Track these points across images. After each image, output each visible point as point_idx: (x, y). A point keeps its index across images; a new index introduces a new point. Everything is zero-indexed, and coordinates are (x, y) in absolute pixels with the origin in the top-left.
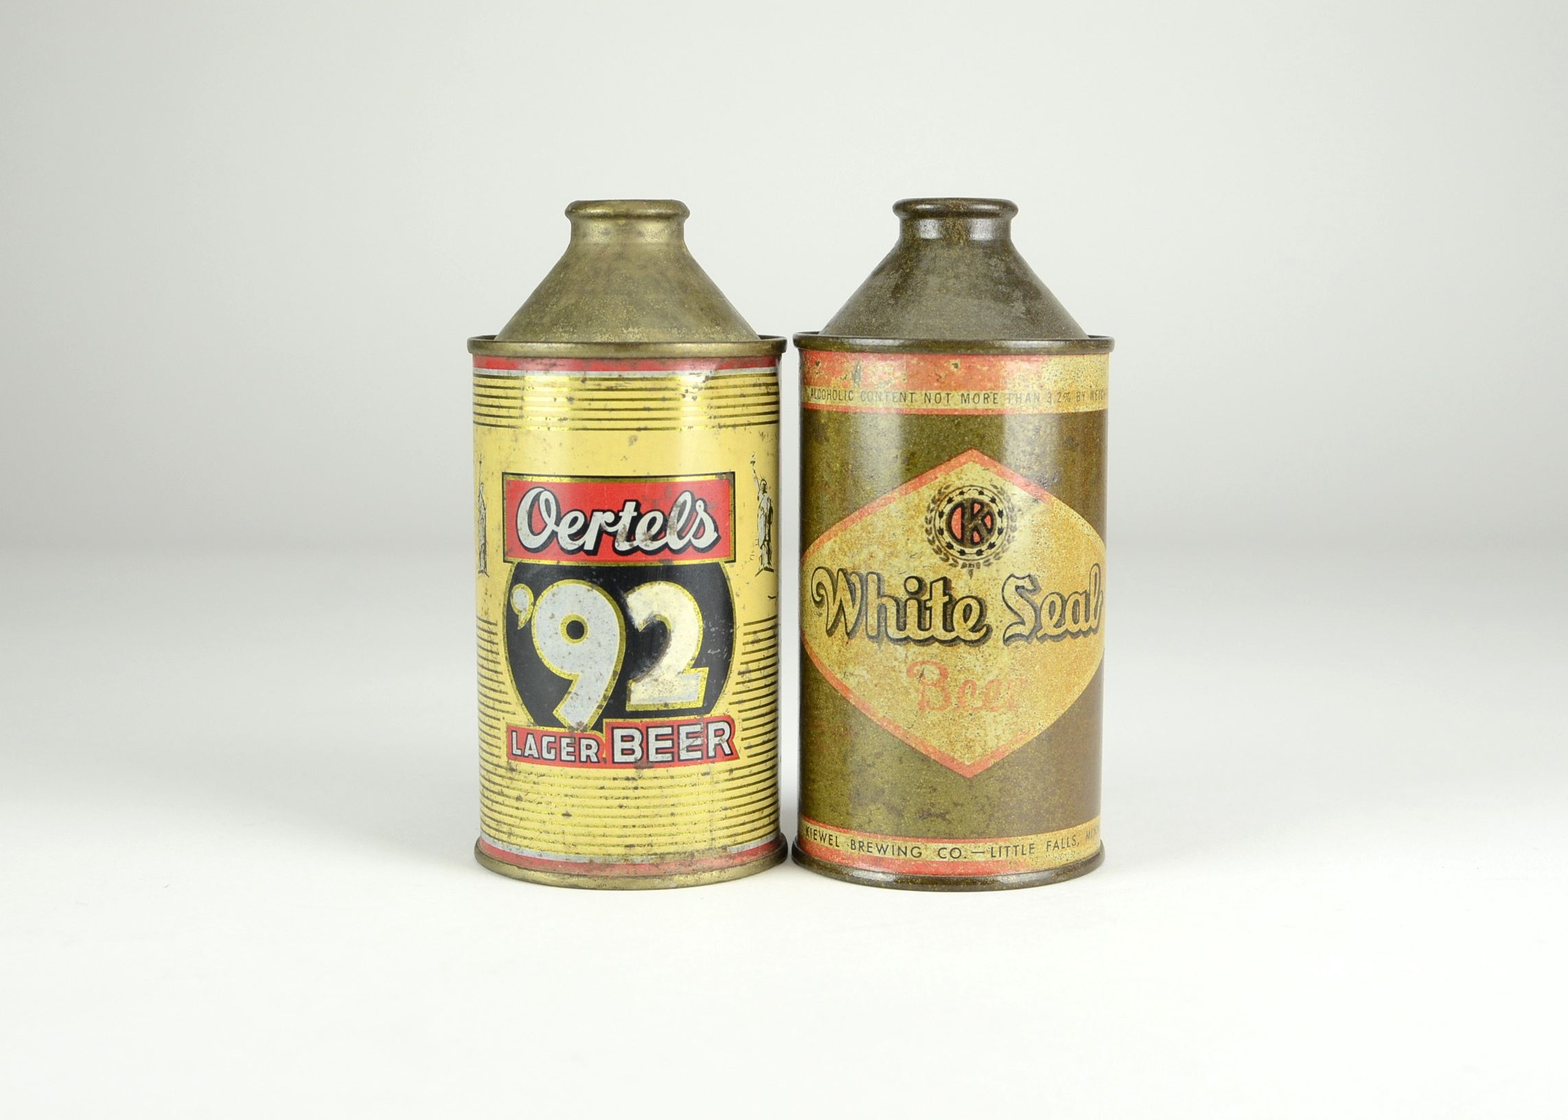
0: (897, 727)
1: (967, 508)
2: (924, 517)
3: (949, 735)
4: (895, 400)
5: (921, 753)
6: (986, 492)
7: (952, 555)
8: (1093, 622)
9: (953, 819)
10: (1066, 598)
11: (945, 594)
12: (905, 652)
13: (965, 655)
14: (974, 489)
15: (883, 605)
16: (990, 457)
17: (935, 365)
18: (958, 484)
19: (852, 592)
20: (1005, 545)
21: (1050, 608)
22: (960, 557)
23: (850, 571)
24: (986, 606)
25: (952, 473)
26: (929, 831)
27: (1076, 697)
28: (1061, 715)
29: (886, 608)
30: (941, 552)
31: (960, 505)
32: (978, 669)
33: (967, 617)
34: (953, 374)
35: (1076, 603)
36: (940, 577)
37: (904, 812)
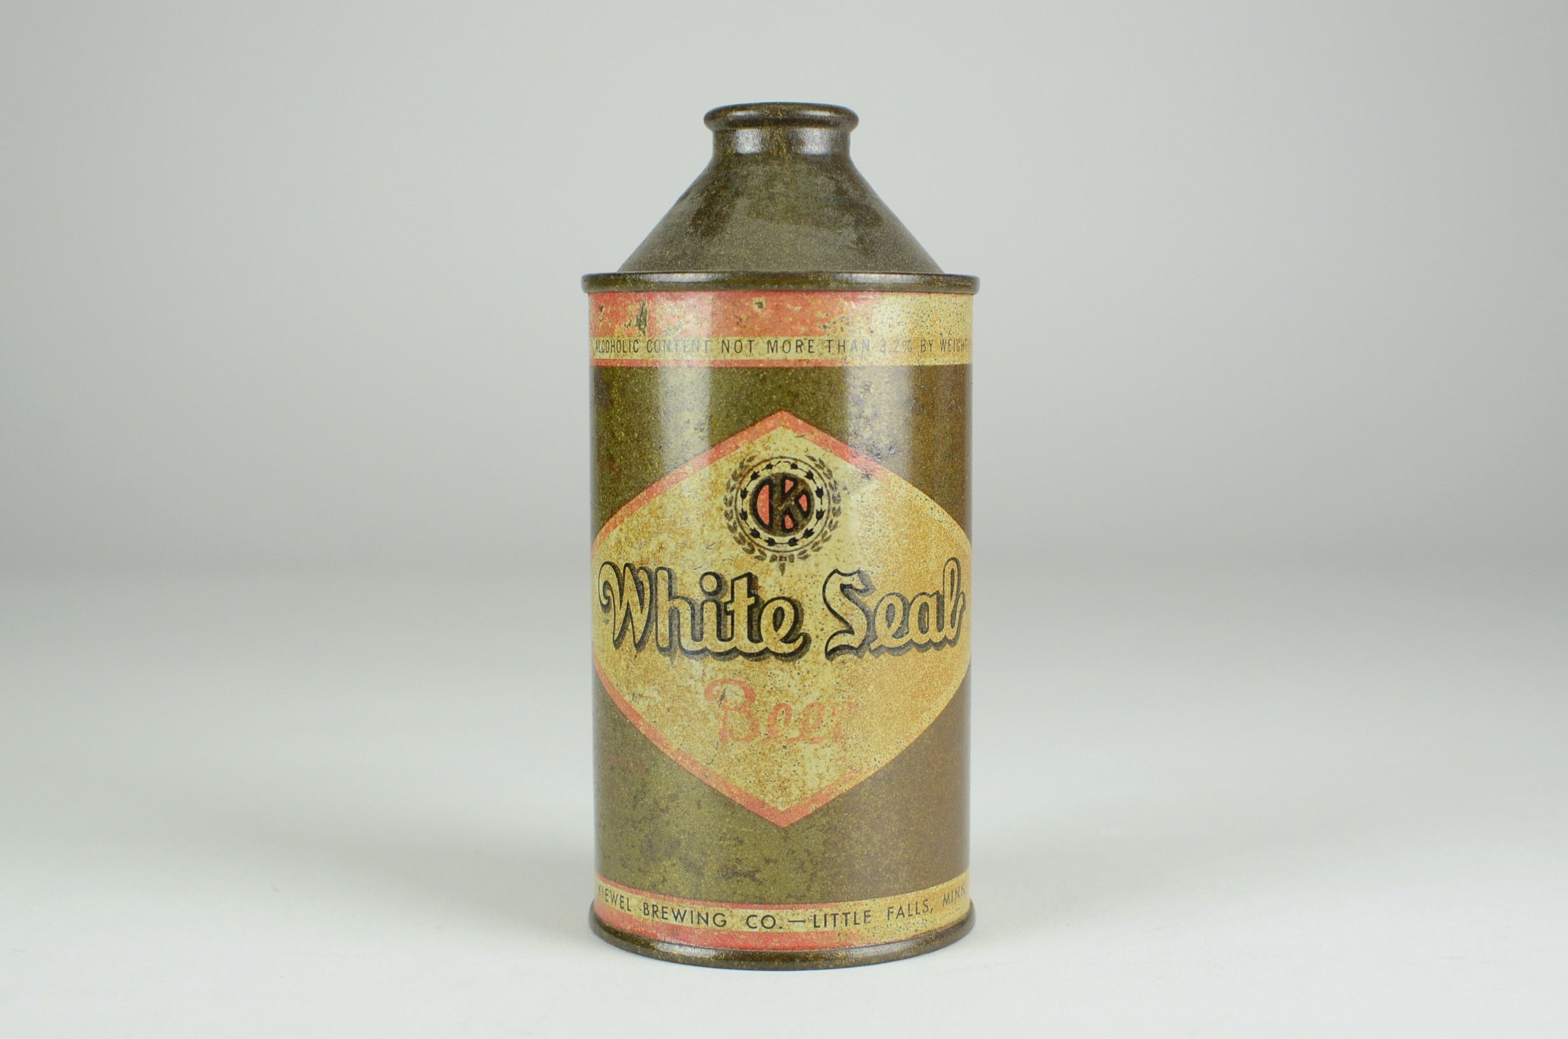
0: (694, 763)
1: (775, 485)
2: (723, 497)
3: (758, 772)
4: (687, 350)
5: (724, 796)
6: (800, 465)
7: (758, 545)
8: (949, 632)
9: (764, 879)
10: (910, 601)
11: (750, 595)
12: (702, 668)
13: (776, 672)
14: (785, 462)
15: (676, 608)
16: (805, 421)
17: (734, 304)
18: (765, 455)
19: (640, 593)
20: (826, 532)
21: (887, 612)
22: (769, 547)
23: (637, 566)
24: (802, 610)
25: (757, 441)
26: (734, 893)
27: (925, 725)
28: (904, 748)
29: (678, 613)
30: (745, 541)
31: (767, 481)
32: (794, 690)
33: (778, 623)
34: (756, 315)
35: (924, 607)
36: (743, 573)
37: (704, 869)
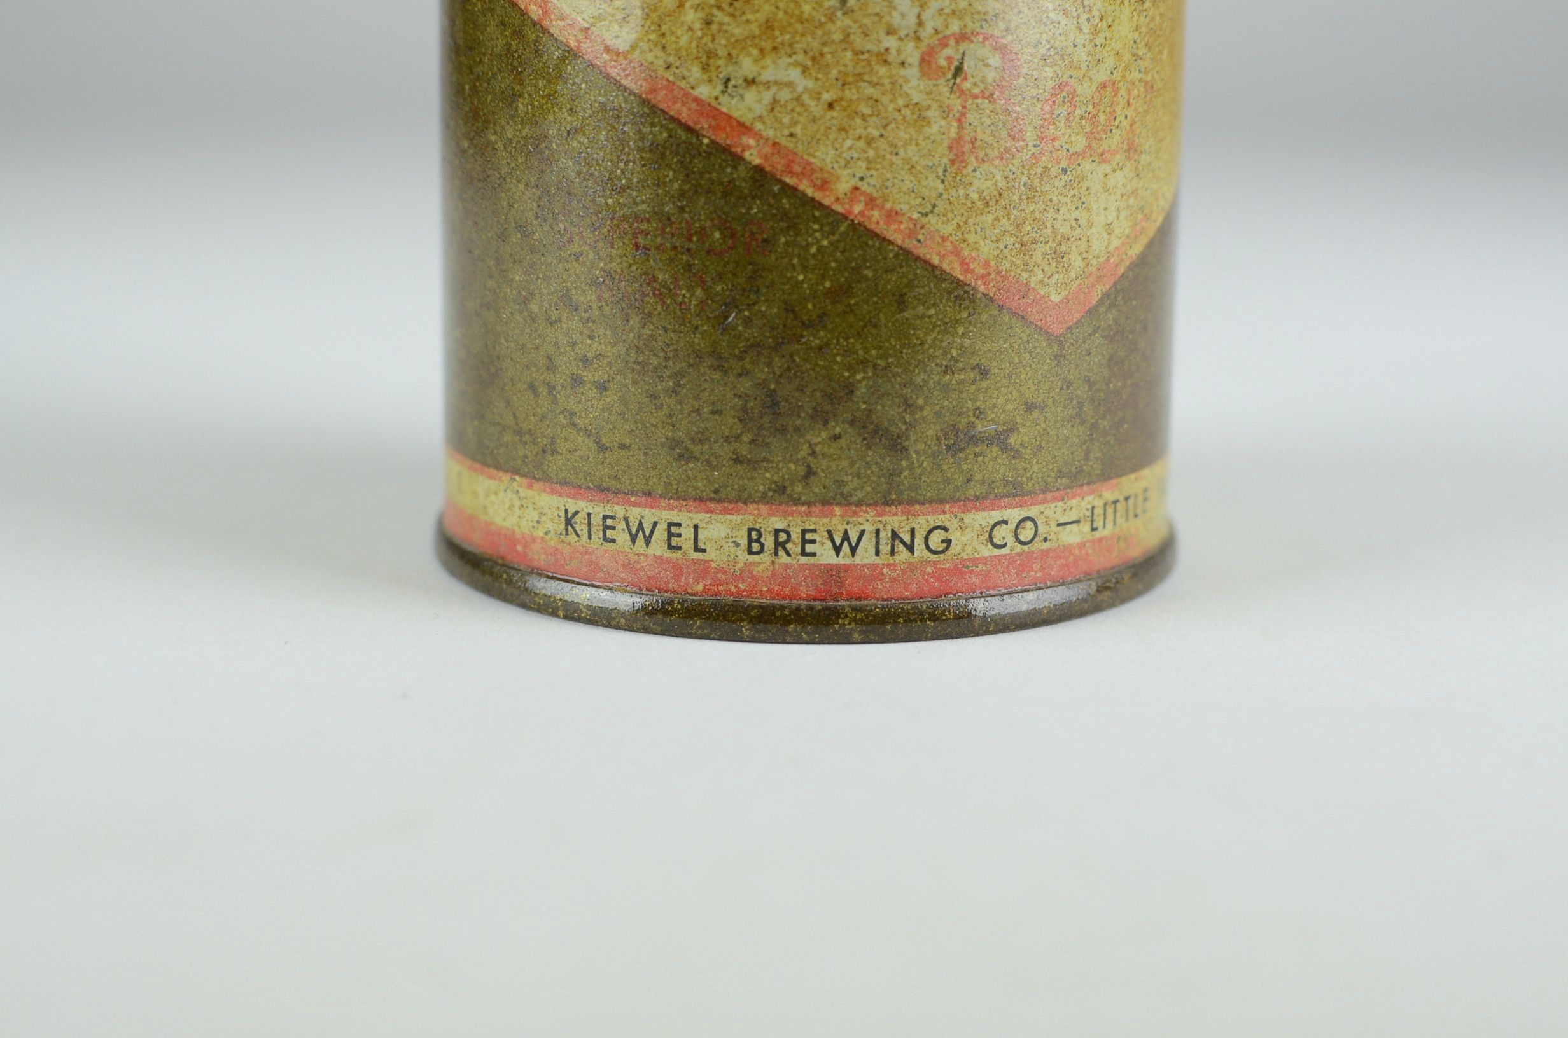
12: (916, 10)
26: (969, 481)
32: (1081, 54)
37: (908, 438)
